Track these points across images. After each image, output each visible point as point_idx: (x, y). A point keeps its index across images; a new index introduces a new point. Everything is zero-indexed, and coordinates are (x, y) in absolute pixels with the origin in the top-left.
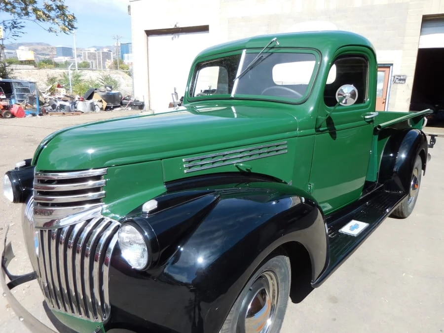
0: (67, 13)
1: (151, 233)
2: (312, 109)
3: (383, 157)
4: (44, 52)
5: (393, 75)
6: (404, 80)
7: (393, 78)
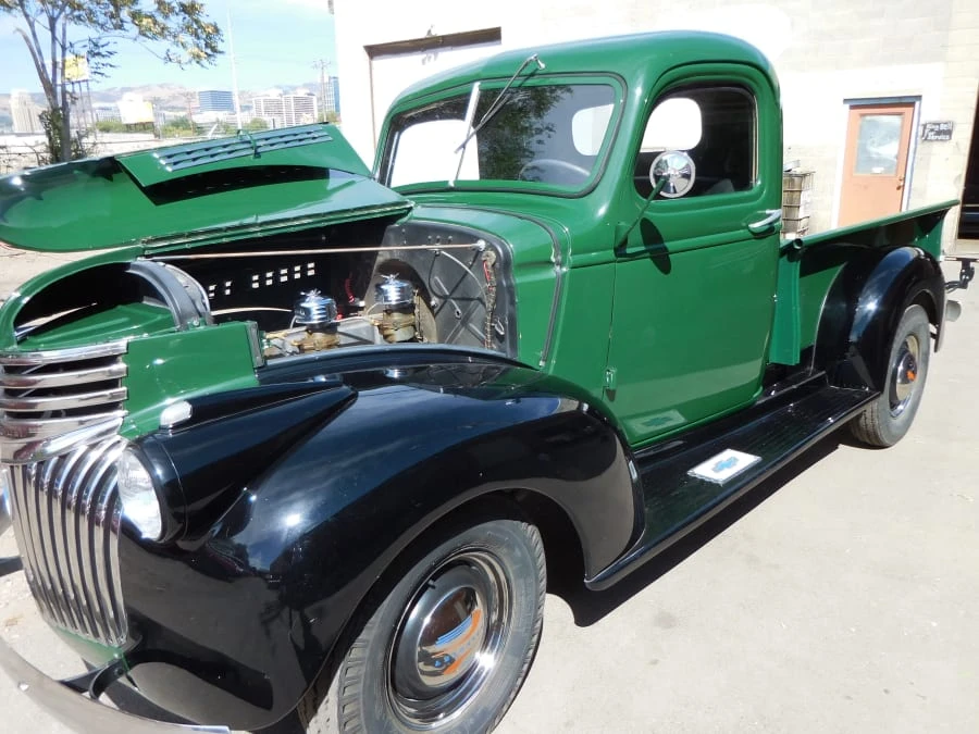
0: (204, 20)
1: (168, 471)
2: (602, 211)
3: (825, 310)
4: (174, 103)
5: (922, 122)
6: (949, 132)
7: (921, 129)
